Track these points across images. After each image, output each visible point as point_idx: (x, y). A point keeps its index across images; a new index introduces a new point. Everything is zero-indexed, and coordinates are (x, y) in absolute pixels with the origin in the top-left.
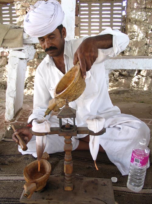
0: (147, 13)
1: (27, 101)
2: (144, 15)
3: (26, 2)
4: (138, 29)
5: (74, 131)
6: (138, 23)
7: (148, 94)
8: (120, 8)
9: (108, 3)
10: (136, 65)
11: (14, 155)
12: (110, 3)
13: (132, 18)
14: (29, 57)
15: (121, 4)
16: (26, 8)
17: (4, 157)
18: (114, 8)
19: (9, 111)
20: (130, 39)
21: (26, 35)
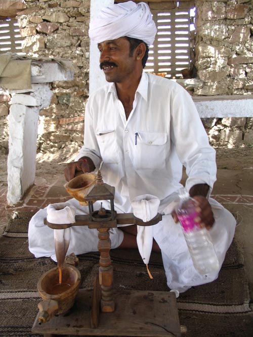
0: (229, 27)
1: (41, 173)
2: (224, 31)
3: (35, 15)
4: (215, 52)
6: (214, 43)
7: (234, 154)
8: (187, 20)
9: (166, 12)
10: (211, 111)
11: (23, 260)
12: (169, 12)
13: (205, 35)
14: (42, 103)
15: (187, 13)
16: (36, 25)
17: (6, 263)
18: (177, 20)
19: (13, 189)
20: (204, 69)
21: (35, 70)
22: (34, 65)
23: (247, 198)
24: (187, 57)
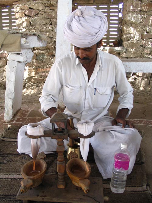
0: (143, 16)
1: (25, 102)
2: (140, 18)
3: (24, 5)
4: (134, 31)
5: (65, 134)
6: (134, 25)
7: (143, 94)
8: (117, 10)
9: (105, 5)
10: (129, 68)
11: (12, 155)
12: (106, 5)
13: (128, 21)
14: (27, 60)
15: (117, 6)
16: (25, 11)
17: (2, 156)
18: (111, 10)
19: (8, 111)
20: (127, 41)
21: (23, 40)
22: (23, 37)
23: (149, 122)
24: (117, 33)
